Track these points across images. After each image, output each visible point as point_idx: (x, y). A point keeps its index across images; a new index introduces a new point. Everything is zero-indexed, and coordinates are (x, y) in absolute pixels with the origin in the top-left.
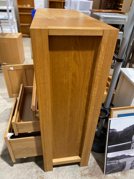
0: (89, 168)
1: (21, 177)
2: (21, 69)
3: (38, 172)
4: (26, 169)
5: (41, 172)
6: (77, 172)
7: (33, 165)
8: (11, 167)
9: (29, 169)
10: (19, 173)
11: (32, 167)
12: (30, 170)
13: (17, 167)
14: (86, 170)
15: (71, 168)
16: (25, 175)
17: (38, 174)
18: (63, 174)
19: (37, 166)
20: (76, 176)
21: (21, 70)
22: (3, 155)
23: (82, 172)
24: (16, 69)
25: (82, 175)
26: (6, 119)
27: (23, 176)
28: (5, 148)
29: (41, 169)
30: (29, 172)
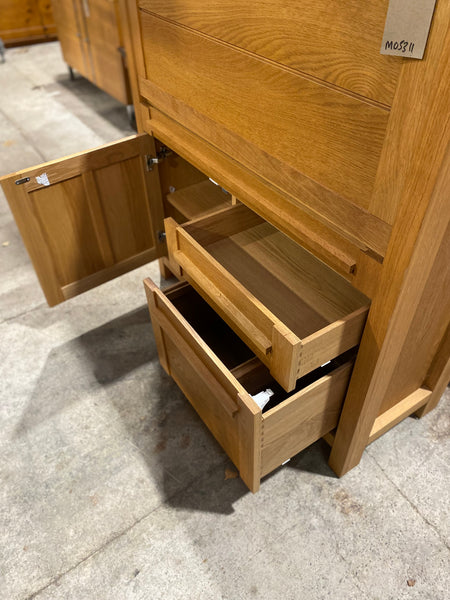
0: (443, 410)
1: (285, 528)
2: (76, 172)
3: (320, 490)
4: (279, 500)
5: (330, 484)
6: (421, 435)
7: (292, 477)
8: (229, 517)
9: (288, 495)
10: (268, 519)
11: (293, 485)
12: (294, 495)
13: (247, 507)
14: (440, 421)
15: (400, 431)
16: (290, 516)
17: (325, 491)
18: (390, 460)
19: (305, 475)
20: (429, 446)
21: (80, 175)
22: (174, 497)
23: (435, 428)
24: (60, 178)
25: (439, 437)
26: (83, 386)
27: (285, 521)
28: (161, 473)
29: (322, 477)
30: (295, 503)
